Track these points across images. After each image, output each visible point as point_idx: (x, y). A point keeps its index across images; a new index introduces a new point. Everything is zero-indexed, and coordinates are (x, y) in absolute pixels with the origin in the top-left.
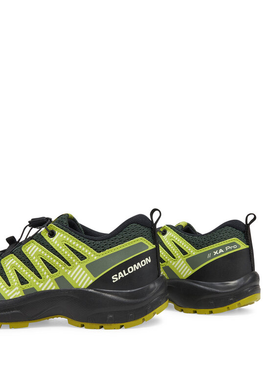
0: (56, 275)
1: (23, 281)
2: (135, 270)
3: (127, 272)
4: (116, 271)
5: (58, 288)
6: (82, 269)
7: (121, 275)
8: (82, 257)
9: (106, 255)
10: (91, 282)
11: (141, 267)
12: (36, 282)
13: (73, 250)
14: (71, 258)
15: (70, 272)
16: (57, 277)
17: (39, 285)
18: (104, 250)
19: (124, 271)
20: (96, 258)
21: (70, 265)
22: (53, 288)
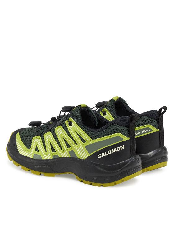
0: (70, 149)
1: (53, 150)
2: (112, 153)
3: (107, 153)
4: (101, 152)
5: (70, 157)
6: (83, 148)
7: (103, 155)
8: (84, 141)
9: (97, 142)
10: (87, 156)
11: (116, 151)
12: (59, 152)
13: (79, 136)
14: (78, 141)
15: (77, 148)
16: (70, 150)
17: (61, 154)
18: (96, 138)
19: (105, 153)
20: (91, 143)
21: (77, 145)
22: (68, 156)
